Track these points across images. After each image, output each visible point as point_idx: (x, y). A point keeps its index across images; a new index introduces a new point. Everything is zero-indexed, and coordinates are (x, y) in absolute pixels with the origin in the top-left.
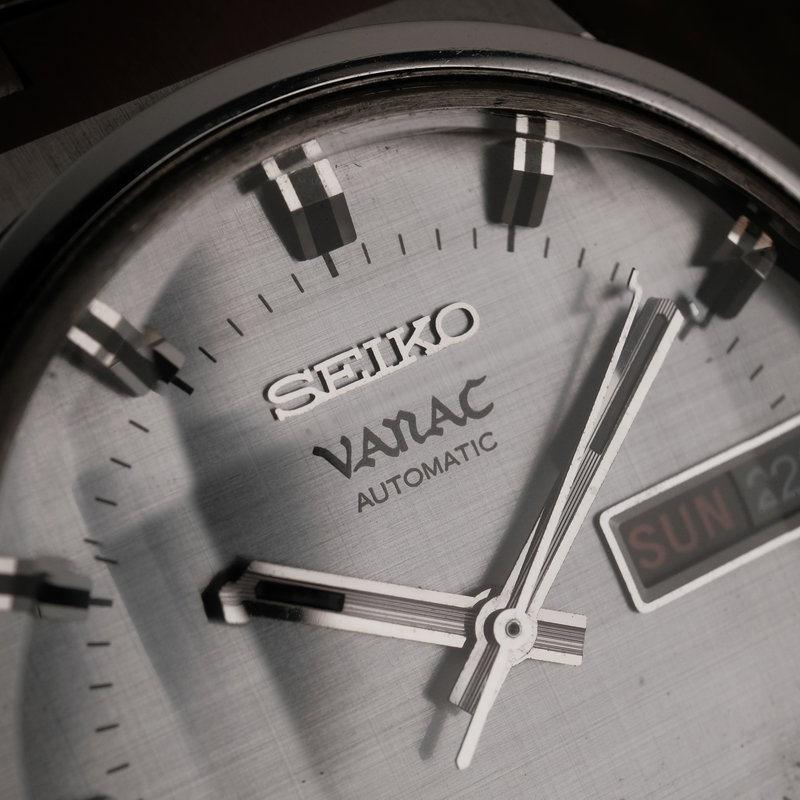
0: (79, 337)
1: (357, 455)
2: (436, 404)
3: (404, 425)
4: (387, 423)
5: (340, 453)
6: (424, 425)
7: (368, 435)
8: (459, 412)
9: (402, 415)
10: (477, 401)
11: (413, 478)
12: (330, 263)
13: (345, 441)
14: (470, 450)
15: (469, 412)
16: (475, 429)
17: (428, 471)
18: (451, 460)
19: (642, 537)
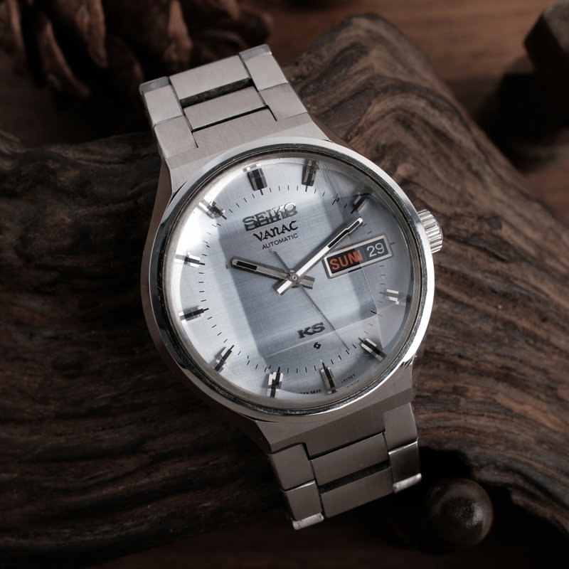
0: (201, 204)
1: (264, 236)
2: (284, 226)
3: (275, 231)
4: (271, 230)
5: (260, 236)
6: (280, 231)
7: (267, 232)
8: (289, 229)
9: (275, 228)
10: (294, 226)
11: (277, 243)
12: (261, 191)
13: (261, 233)
14: (291, 237)
15: (292, 229)
16: (292, 232)
17: (280, 241)
18: (286, 239)
19: (333, 262)
